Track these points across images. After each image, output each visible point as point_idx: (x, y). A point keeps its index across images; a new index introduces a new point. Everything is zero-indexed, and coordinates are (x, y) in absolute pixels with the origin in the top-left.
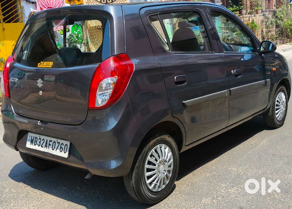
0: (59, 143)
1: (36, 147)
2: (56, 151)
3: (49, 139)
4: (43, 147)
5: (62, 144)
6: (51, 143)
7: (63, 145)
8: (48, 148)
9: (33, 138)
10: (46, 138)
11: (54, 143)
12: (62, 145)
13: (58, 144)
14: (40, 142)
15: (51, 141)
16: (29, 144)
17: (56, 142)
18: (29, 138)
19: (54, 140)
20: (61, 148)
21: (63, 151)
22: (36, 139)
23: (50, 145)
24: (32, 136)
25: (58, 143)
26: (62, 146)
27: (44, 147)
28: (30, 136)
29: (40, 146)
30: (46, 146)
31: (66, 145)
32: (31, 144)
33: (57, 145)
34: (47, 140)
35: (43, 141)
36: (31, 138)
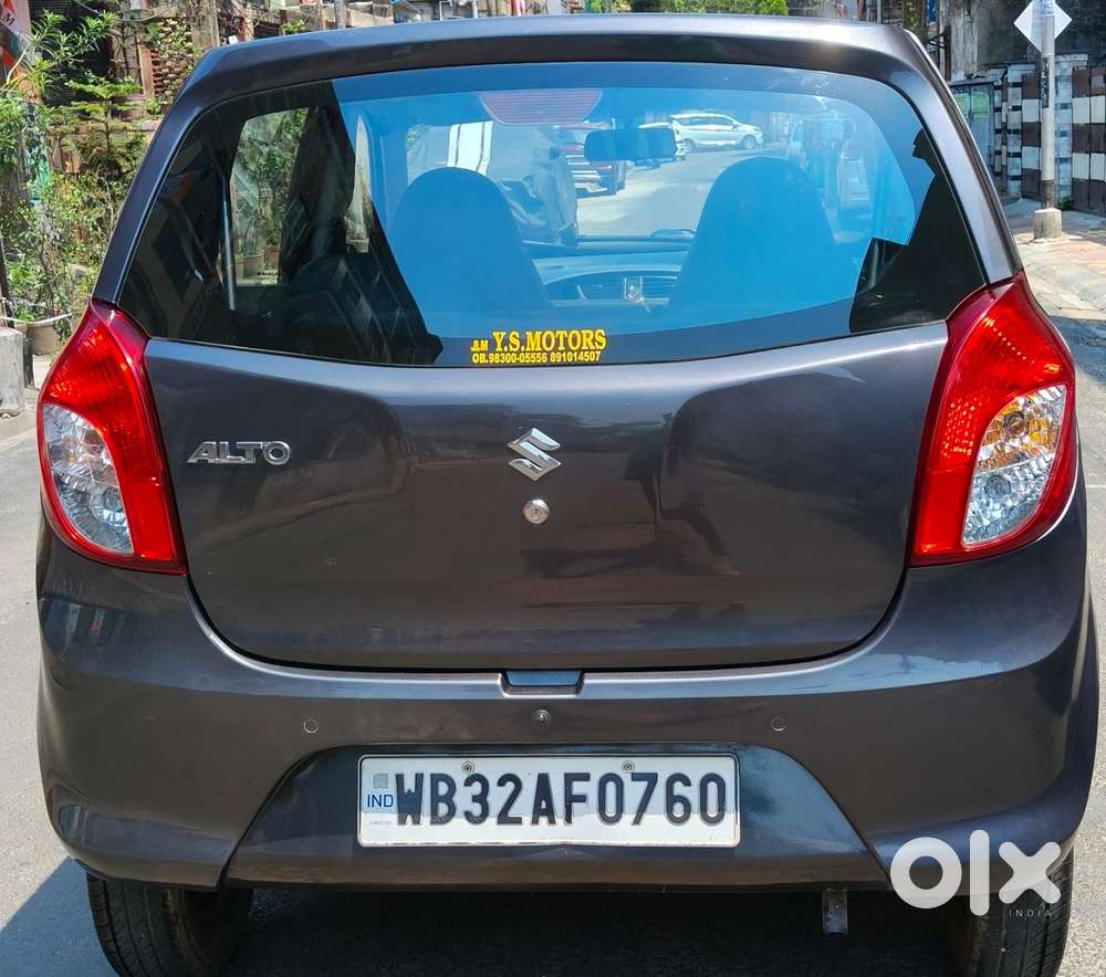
0: (651, 779)
1: (458, 833)
2: (637, 821)
3: (556, 768)
4: (518, 821)
5: (679, 778)
6: (588, 788)
7: (687, 784)
8: (560, 820)
9: (410, 785)
10: (528, 769)
11: (611, 787)
12: (678, 784)
13: (644, 784)
14: (481, 799)
15: (585, 777)
16: (388, 823)
17: (626, 778)
18: (368, 787)
19: (598, 766)
20: (672, 800)
21: (695, 817)
22: (443, 788)
23: (571, 799)
24: (399, 776)
25: (636, 777)
27: (527, 819)
28: (380, 779)
29: (492, 820)
30: (538, 813)
31: (713, 778)
32: (402, 821)
33: (634, 791)
34: (543, 782)
35: (510, 786)
36: (392, 789)
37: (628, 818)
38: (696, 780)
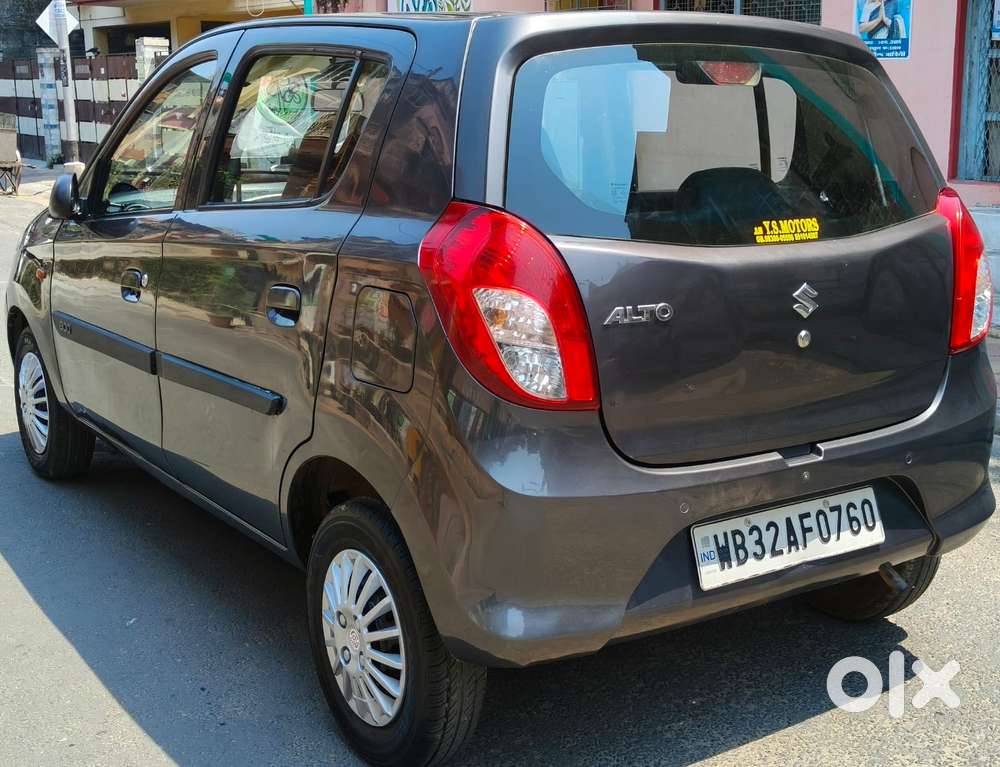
0: (837, 508)
1: (753, 568)
2: (838, 538)
3: (793, 511)
4: (781, 552)
5: (851, 505)
6: (808, 522)
7: (855, 508)
8: (800, 547)
9: (722, 542)
10: (779, 515)
11: (821, 517)
12: (851, 509)
13: (836, 513)
14: (759, 542)
15: (808, 515)
16: (715, 571)
17: (827, 511)
18: (700, 549)
19: (812, 506)
20: (851, 519)
21: (863, 528)
22: (739, 539)
23: (806, 530)
24: (716, 537)
25: (832, 509)
26: (853, 512)
27: (785, 550)
28: (705, 540)
29: (767, 556)
30: (793, 543)
31: (866, 502)
32: (723, 568)
33: (833, 517)
34: (789, 521)
35: (772, 529)
36: (713, 547)
37: (834, 537)
38: (858, 505)
